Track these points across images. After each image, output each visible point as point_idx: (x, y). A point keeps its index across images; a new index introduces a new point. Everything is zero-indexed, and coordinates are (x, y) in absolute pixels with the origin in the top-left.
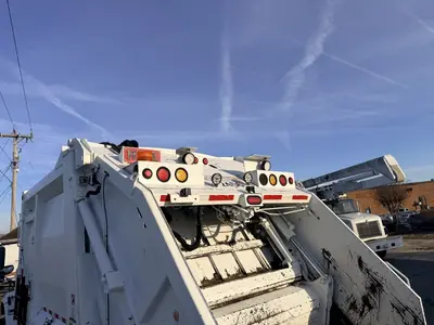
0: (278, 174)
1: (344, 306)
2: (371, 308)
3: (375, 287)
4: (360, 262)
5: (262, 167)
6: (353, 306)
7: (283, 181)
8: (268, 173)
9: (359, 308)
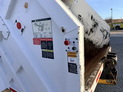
2: (93, 32)
6: (87, 32)
9: (89, 33)
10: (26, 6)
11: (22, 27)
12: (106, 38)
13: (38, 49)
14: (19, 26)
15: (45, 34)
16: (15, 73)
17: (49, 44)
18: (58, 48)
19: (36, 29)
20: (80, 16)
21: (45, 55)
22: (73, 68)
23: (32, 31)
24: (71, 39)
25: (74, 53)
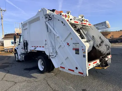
0: (86, 20)
1: (95, 46)
2: (101, 46)
3: (102, 42)
4: (100, 38)
5: (82, 18)
6: (97, 46)
7: (86, 21)
8: (84, 19)
9: (98, 46)
10: (71, 39)
11: (69, 45)
12: (108, 49)
13: (74, 51)
14: (68, 44)
15: (77, 47)
16: (64, 60)
17: (78, 50)
18: (81, 51)
19: (74, 46)
20: (94, 36)
21: (76, 53)
22: (84, 56)
23: (72, 46)
24: (84, 49)
25: (85, 52)
